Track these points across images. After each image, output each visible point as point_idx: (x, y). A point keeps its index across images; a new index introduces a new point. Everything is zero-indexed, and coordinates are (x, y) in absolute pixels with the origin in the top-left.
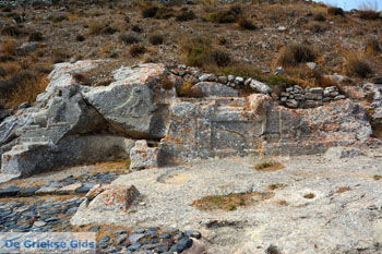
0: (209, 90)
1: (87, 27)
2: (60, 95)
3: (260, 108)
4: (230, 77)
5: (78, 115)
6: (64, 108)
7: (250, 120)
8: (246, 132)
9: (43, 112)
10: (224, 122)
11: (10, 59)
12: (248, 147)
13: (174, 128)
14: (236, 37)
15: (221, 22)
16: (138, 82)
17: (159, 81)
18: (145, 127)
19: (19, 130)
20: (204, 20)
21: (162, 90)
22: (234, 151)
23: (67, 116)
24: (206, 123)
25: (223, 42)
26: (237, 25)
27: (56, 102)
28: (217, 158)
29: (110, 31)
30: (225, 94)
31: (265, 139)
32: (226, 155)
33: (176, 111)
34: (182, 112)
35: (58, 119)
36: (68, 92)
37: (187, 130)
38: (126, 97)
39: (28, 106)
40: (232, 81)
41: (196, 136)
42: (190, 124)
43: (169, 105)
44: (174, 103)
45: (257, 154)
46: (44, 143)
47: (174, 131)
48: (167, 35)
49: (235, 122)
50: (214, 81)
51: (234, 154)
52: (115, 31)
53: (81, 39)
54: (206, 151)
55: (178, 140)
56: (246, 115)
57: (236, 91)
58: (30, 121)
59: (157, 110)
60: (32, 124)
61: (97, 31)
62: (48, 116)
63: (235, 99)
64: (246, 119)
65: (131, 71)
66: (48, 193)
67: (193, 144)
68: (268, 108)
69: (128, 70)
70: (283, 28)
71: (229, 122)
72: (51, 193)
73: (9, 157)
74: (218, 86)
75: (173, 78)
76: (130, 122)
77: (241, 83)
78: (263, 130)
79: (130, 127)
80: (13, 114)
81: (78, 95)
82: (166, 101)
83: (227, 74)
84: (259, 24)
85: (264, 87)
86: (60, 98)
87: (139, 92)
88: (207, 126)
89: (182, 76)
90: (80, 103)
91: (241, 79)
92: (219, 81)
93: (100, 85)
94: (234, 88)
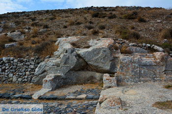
0: (134, 50)
1: (67, 22)
2: (66, 52)
3: (163, 59)
4: (144, 44)
5: (75, 62)
6: (68, 58)
7: (158, 64)
8: (155, 70)
9: (58, 60)
10: (145, 65)
11: (36, 36)
12: (157, 77)
13: (122, 68)
14: (138, 26)
15: (129, 19)
16: (104, 46)
17: (112, 46)
18: (108, 68)
19: (47, 68)
20: (121, 18)
21: (114, 50)
22: (150, 79)
23: (70, 62)
24: (137, 66)
25: (133, 28)
26: (137, 20)
27: (64, 56)
28: (142, 82)
29: (79, 24)
30: (142, 52)
31: (165, 73)
32: (146, 81)
33: (123, 60)
34: (125, 61)
35: (65, 63)
36: (70, 51)
37: (128, 69)
38: (98, 53)
39: (50, 57)
40: (145, 46)
41: (132, 72)
42: (130, 66)
43: (119, 57)
44: (121, 56)
45: (161, 81)
46: (59, 74)
47: (122, 69)
48: (106, 25)
49: (151, 65)
50: (136, 46)
51: (150, 81)
52: (81, 23)
53: (65, 27)
54: (137, 79)
55: (123, 74)
56: (156, 62)
57: (146, 51)
58: (52, 64)
59: (113, 60)
60: (53, 65)
61: (72, 24)
62: (61, 62)
63: (148, 54)
64: (156, 64)
65: (97, 42)
66: (72, 99)
67: (131, 76)
68: (167, 59)
69: (95, 41)
70: (159, 21)
71: (147, 66)
72: (73, 99)
73: (47, 81)
74: (138, 49)
75: (117, 45)
76: (101, 65)
77: (149, 47)
78: (164, 69)
79: (100, 67)
80: (43, 61)
81: (75, 52)
82: (117, 55)
83: (142, 43)
84: (147, 19)
85: (161, 49)
86: (67, 54)
87: (105, 51)
88: (138, 67)
89: (121, 44)
90: (76, 56)
91: (149, 45)
92: (139, 46)
93: (84, 48)
94: (146, 49)
